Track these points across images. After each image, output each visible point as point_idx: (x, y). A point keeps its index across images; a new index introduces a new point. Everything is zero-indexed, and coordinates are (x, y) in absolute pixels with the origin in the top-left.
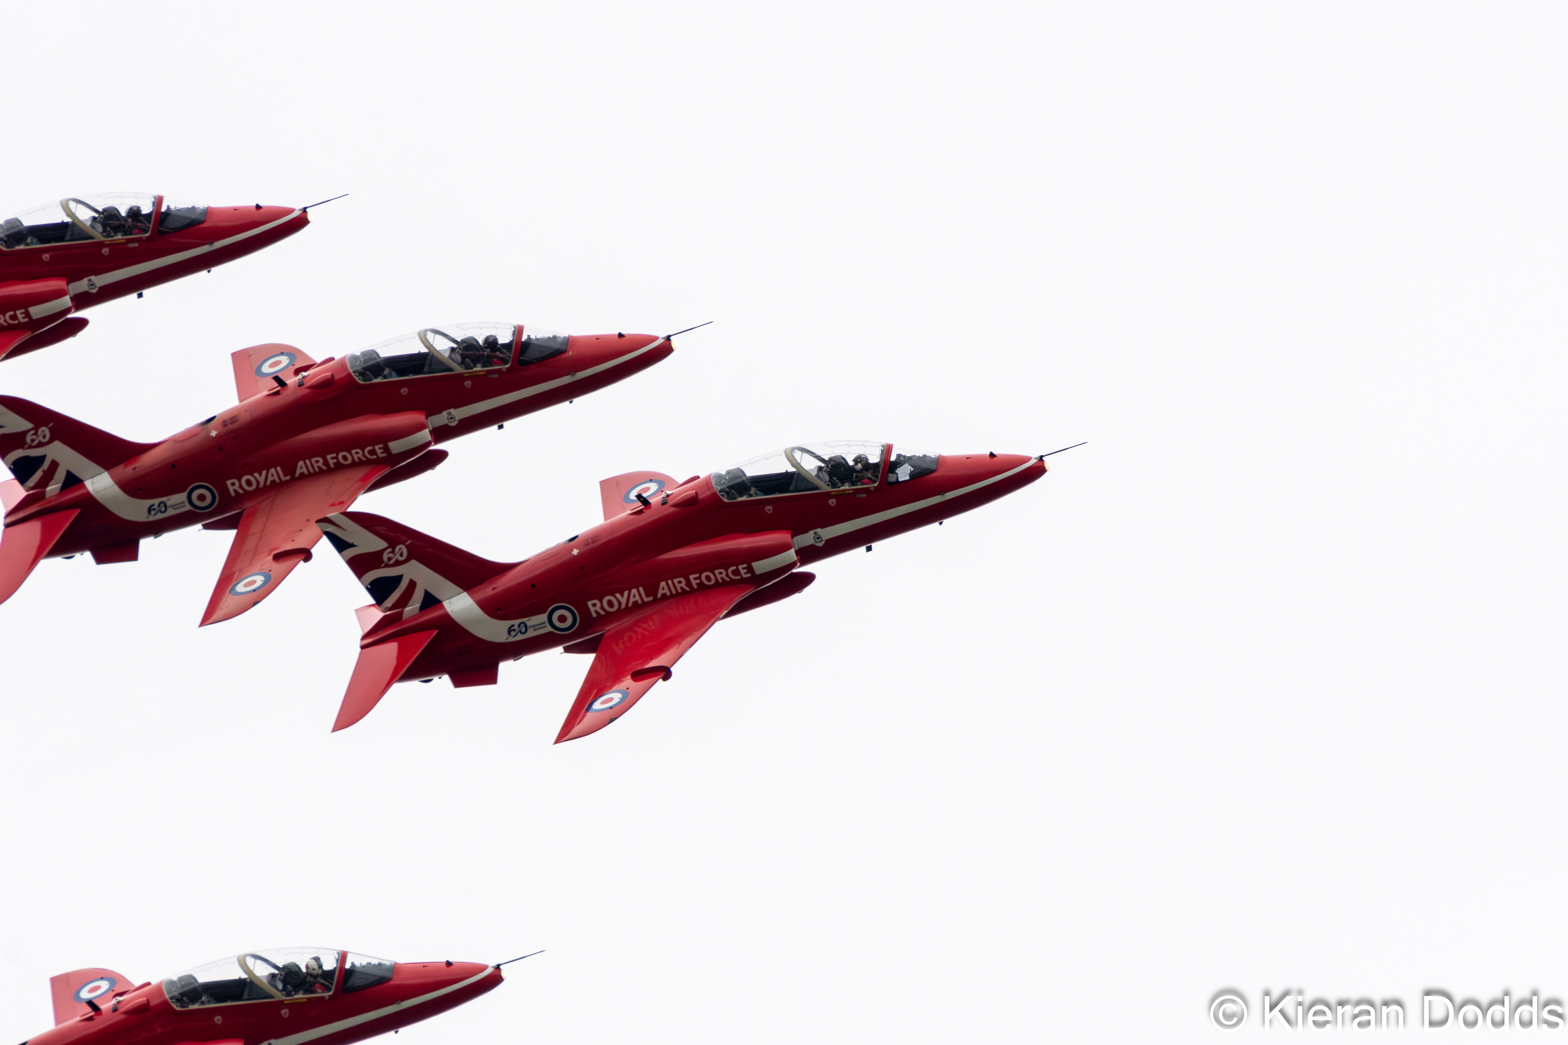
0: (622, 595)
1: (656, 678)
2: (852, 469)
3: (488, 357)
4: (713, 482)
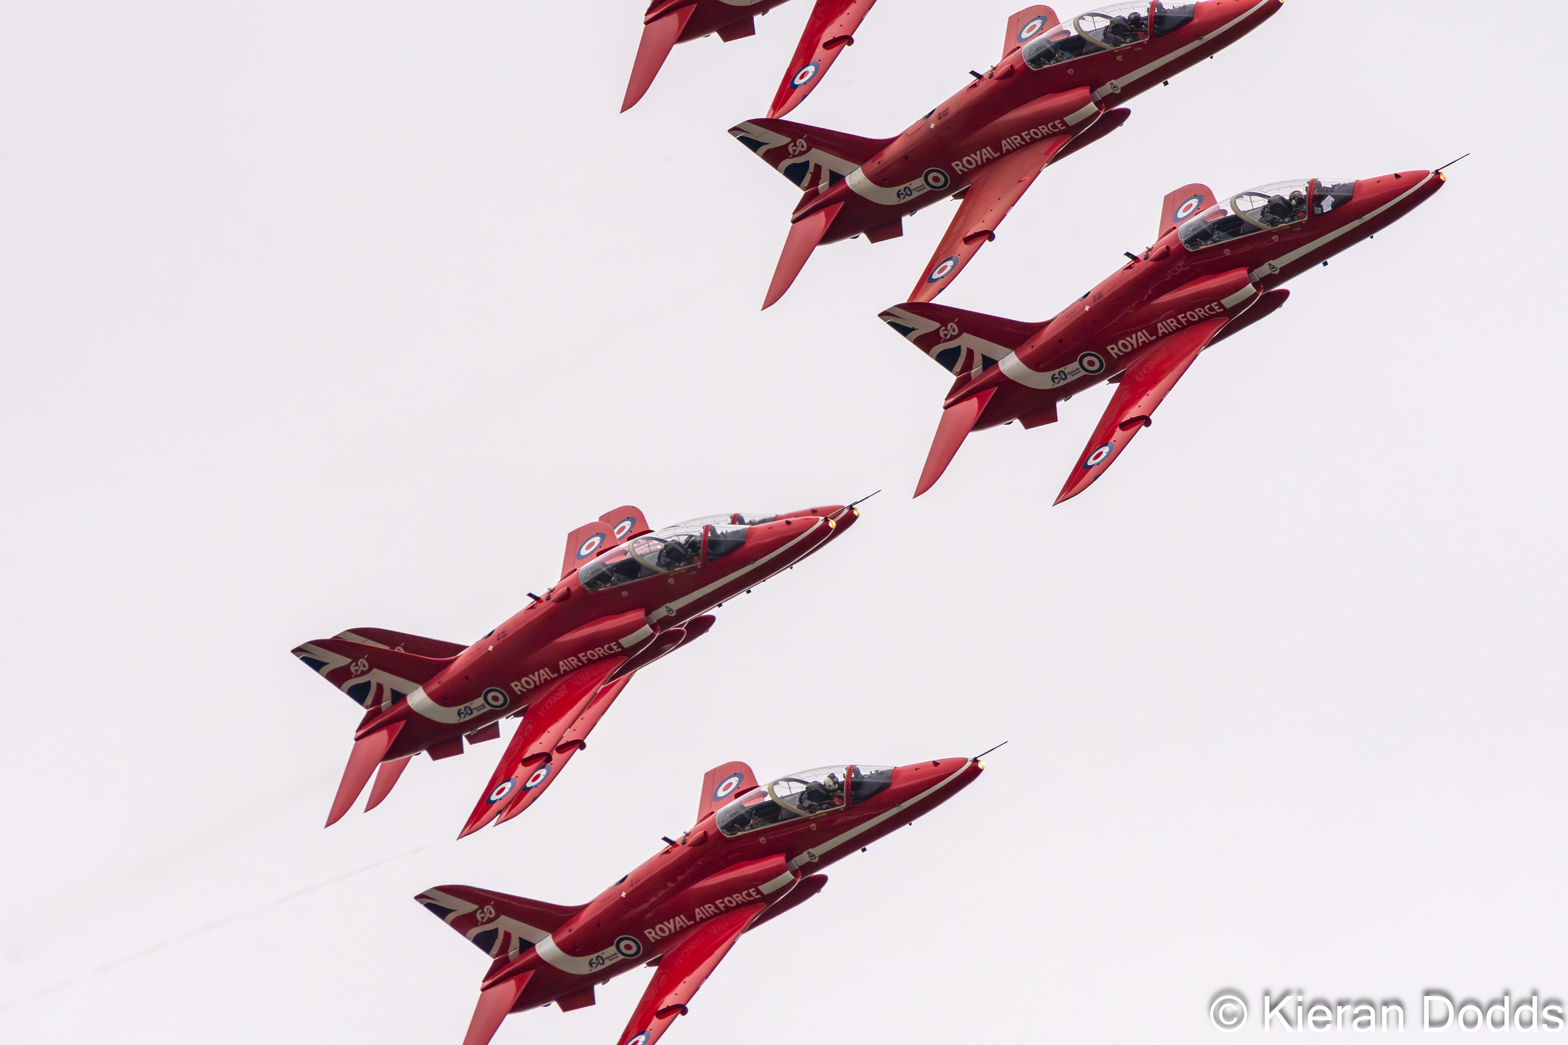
0: (1131, 338)
1: (1138, 428)
2: (1288, 205)
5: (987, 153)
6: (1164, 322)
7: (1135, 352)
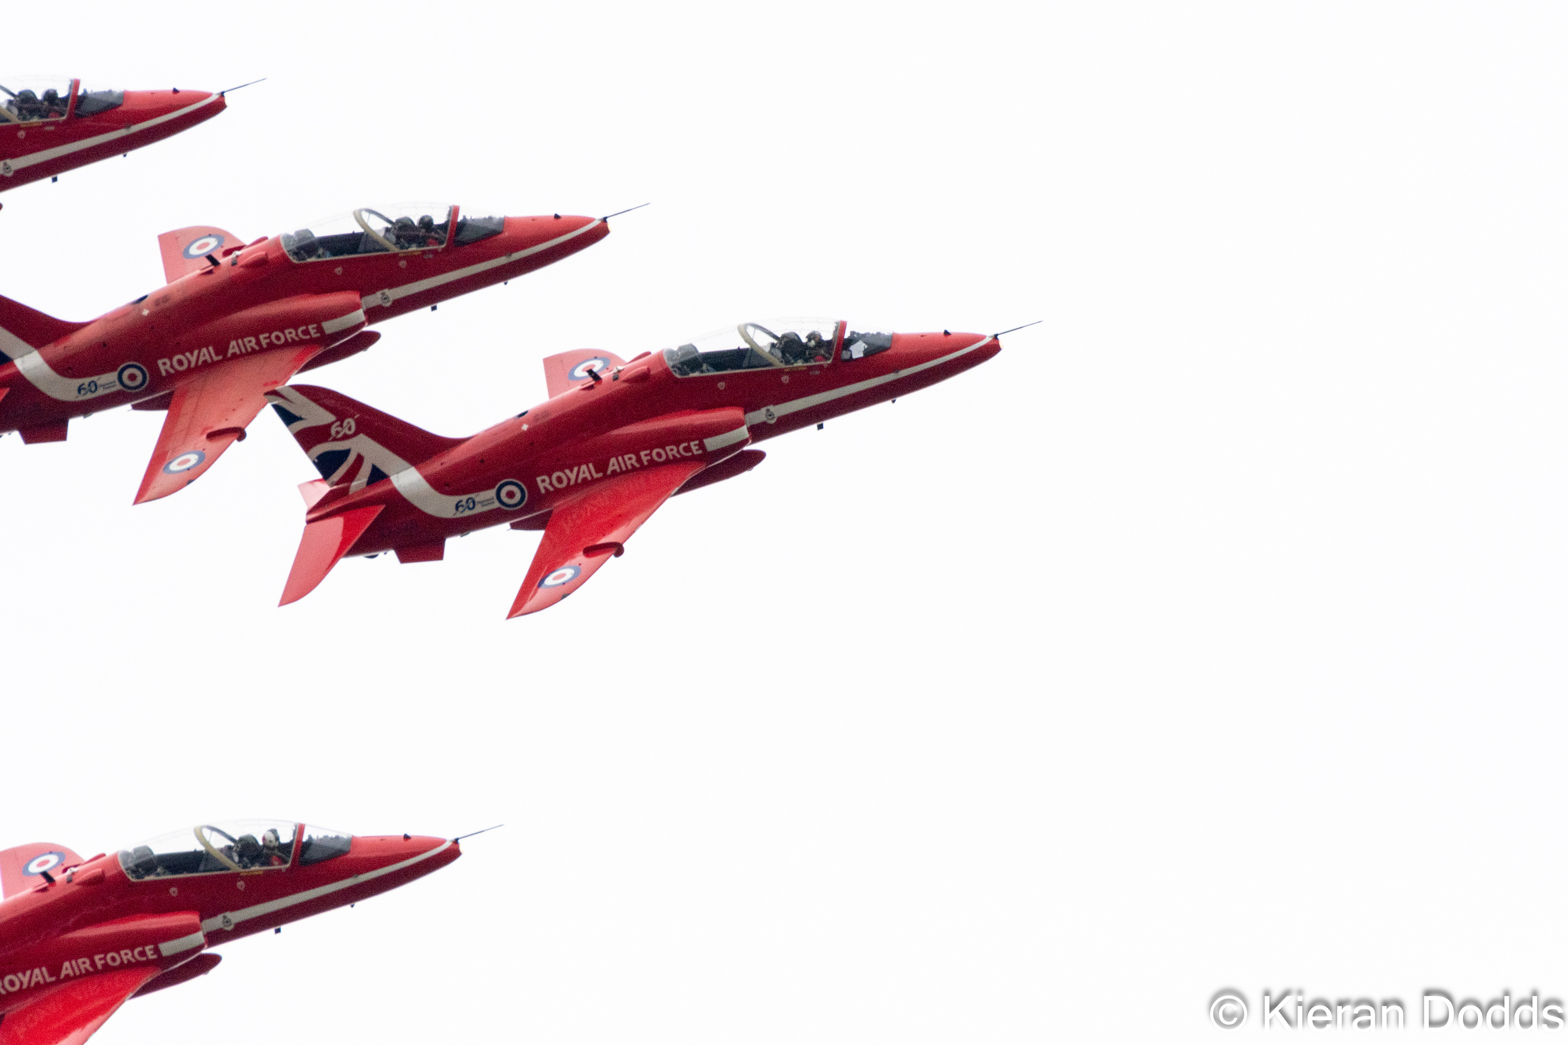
0: (572, 471)
1: (608, 554)
2: (805, 346)
3: (424, 237)
4: (665, 358)
5: (207, 354)
6: (620, 458)
7: (571, 489)
